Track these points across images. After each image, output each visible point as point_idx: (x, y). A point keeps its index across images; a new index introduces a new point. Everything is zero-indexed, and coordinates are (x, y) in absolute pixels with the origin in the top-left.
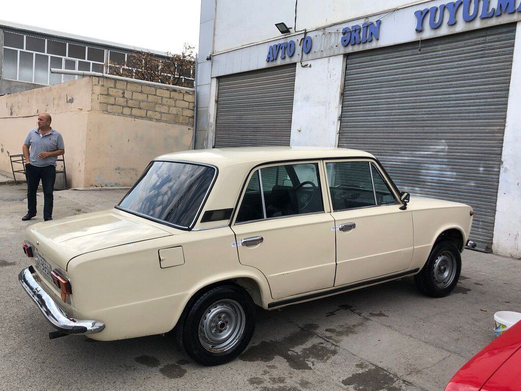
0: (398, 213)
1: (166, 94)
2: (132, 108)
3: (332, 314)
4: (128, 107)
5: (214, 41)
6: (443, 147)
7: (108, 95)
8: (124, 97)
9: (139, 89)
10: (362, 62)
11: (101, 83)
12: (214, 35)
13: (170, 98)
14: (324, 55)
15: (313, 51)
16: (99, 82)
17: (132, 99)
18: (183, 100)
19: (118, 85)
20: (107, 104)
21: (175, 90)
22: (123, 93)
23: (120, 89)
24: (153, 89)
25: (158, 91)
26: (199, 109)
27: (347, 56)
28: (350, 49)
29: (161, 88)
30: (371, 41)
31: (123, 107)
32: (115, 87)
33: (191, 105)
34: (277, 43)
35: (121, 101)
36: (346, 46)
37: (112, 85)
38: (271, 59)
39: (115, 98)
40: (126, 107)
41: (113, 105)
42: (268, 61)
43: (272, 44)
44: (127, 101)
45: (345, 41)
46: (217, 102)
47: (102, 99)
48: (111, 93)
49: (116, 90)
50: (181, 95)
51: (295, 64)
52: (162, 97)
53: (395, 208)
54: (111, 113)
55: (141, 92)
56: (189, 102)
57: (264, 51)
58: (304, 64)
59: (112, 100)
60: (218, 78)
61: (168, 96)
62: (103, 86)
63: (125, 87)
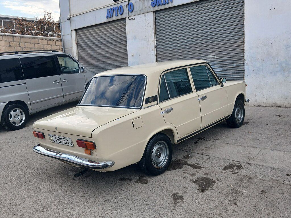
0: (221, 88)
1: (45, 42)
3: (196, 143)
5: (70, 9)
6: (214, 56)
7: (10, 46)
8: (20, 46)
9: (29, 41)
10: (164, 15)
11: (4, 39)
12: (70, 5)
13: (48, 45)
14: (142, 13)
15: (135, 10)
16: (3, 39)
17: (25, 47)
18: (56, 45)
19: (15, 39)
21: (50, 40)
22: (19, 44)
23: (17, 42)
24: (37, 40)
25: (40, 41)
26: (65, 49)
27: (155, 12)
28: (157, 8)
29: (42, 39)
30: (168, 3)
32: (14, 41)
33: (61, 48)
34: (112, 7)
35: (19, 49)
36: (154, 7)
37: (12, 40)
38: (109, 16)
39: (15, 48)
42: (108, 18)
43: (109, 8)
44: (22, 49)
45: (153, 4)
46: (77, 44)
47: (7, 49)
48: (12, 45)
49: (15, 43)
50: (54, 42)
51: (124, 19)
52: (43, 45)
53: (219, 87)
55: (30, 43)
56: (59, 46)
57: (104, 13)
58: (130, 18)
59: (13, 49)
60: (76, 30)
61: (47, 43)
62: (6, 41)
63: (19, 40)
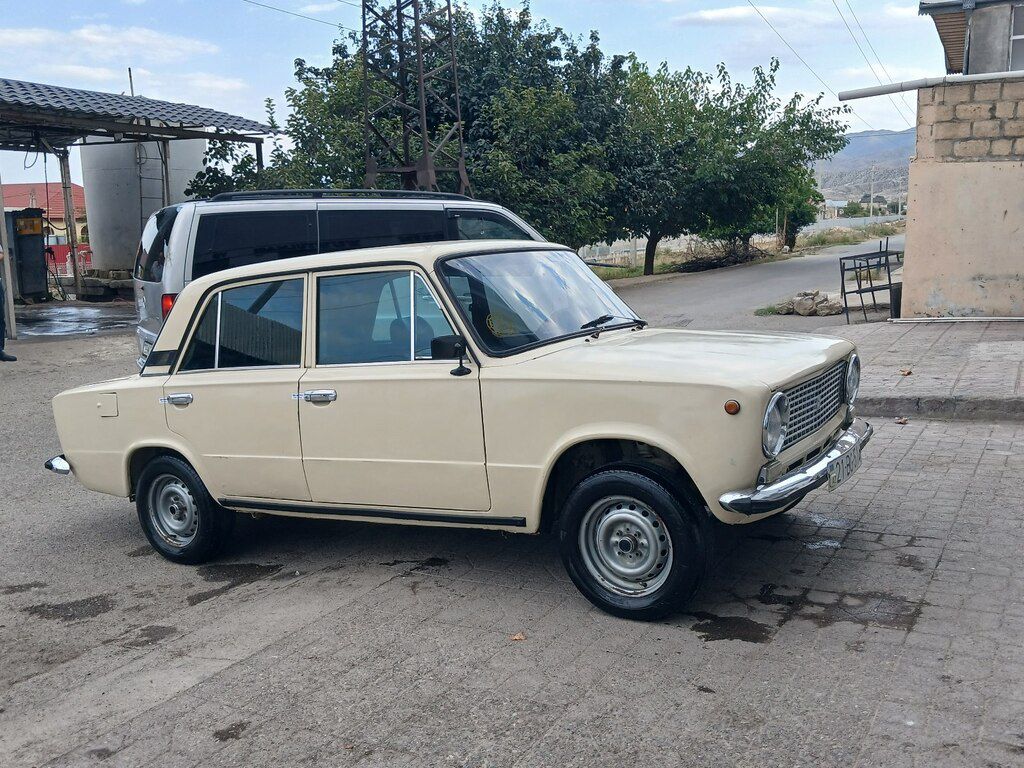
0: (448, 380)
2: (1014, 138)
4: (1005, 137)
7: (955, 120)
8: (993, 117)
11: (938, 98)
16: (933, 98)
17: (1015, 119)
19: (979, 94)
20: (953, 140)
22: (993, 109)
23: (986, 102)
31: (992, 140)
32: (972, 100)
35: (988, 127)
37: (965, 97)
39: (972, 124)
40: (999, 138)
41: (966, 139)
44: (1001, 127)
47: (941, 132)
48: (961, 115)
49: (974, 106)
54: (960, 158)
59: (963, 130)
62: (943, 103)
63: (996, 95)
